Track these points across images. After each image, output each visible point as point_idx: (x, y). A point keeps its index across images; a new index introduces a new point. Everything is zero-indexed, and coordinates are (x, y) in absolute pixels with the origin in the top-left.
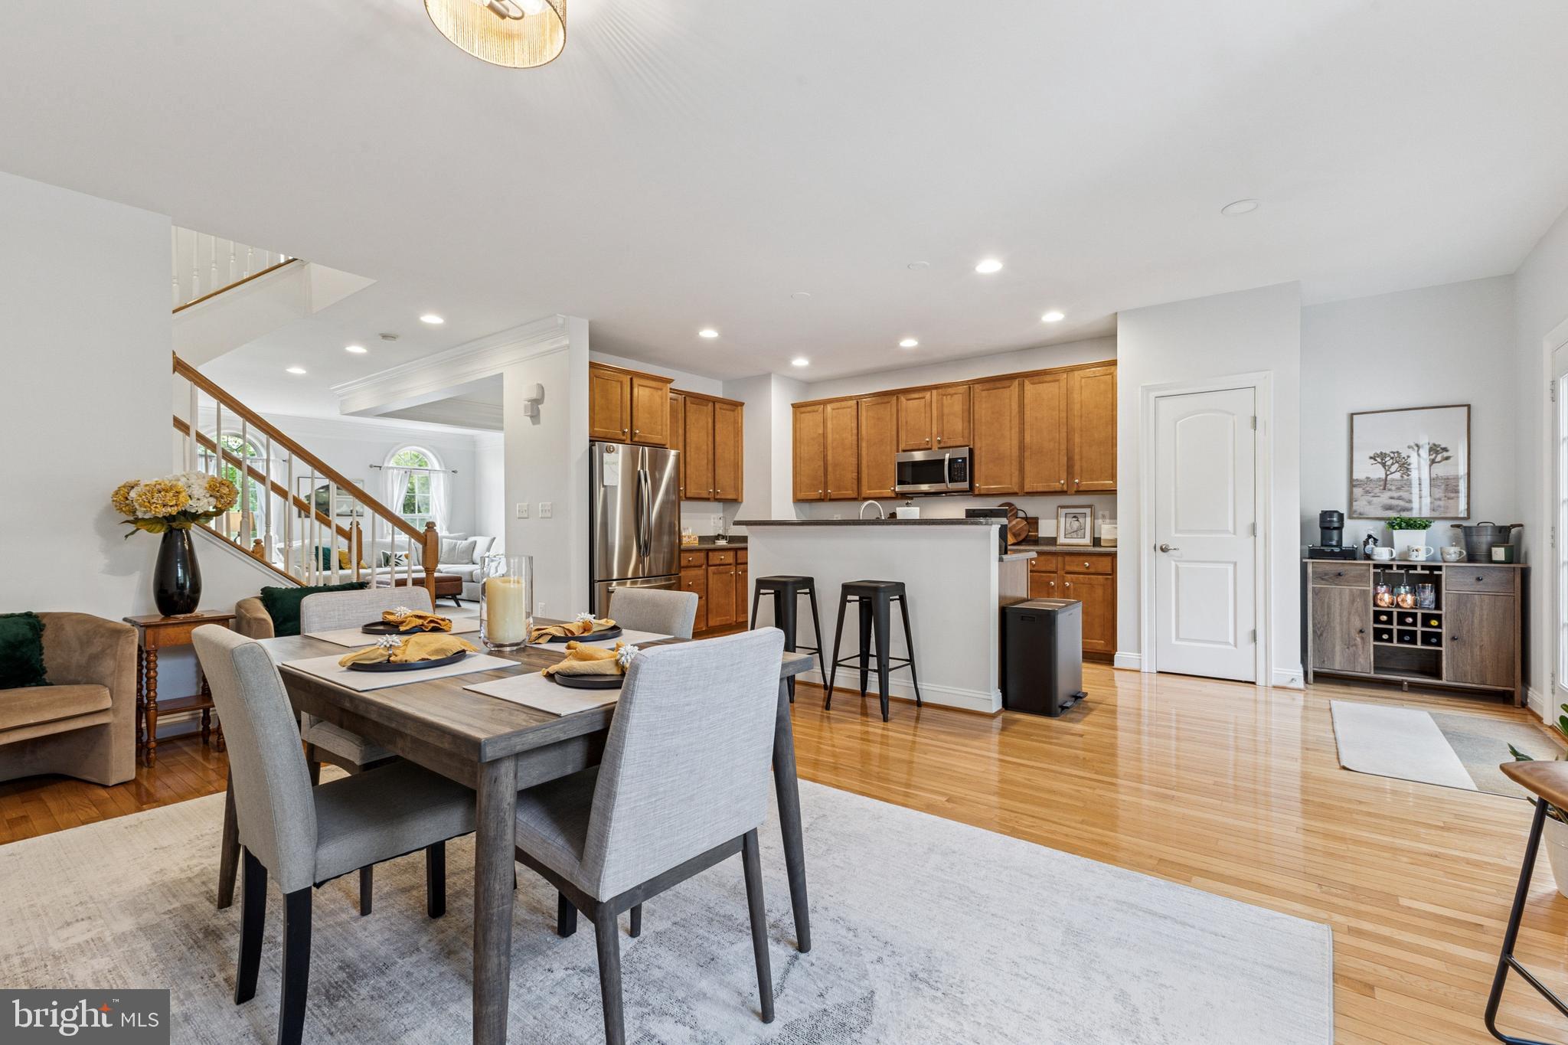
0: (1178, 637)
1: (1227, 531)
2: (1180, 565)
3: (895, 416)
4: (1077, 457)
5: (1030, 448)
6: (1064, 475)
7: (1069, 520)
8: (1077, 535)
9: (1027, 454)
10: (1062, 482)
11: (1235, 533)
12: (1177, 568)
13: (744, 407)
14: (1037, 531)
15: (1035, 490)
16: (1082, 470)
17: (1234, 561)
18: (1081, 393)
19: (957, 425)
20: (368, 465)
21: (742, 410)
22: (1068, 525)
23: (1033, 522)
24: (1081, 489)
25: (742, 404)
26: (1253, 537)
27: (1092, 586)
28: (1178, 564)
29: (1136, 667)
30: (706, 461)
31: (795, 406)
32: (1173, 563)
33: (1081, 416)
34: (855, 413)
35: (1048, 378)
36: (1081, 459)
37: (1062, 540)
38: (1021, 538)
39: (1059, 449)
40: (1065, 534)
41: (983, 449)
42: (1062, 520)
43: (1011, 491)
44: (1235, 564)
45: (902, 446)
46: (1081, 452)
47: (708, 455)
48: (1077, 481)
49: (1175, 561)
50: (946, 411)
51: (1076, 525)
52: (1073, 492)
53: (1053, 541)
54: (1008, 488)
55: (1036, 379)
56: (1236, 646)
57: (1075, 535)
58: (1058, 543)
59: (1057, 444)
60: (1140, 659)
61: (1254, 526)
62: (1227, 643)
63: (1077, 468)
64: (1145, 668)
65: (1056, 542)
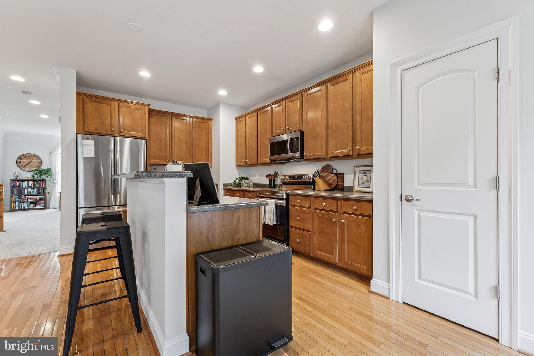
0: (420, 277)
1: (467, 185)
2: (422, 214)
3: (271, 117)
4: (358, 131)
5: (332, 128)
6: (350, 144)
7: (361, 175)
8: (365, 185)
9: (330, 132)
10: (349, 149)
11: (475, 187)
12: (419, 216)
13: (213, 121)
14: (343, 183)
15: (334, 156)
16: (361, 140)
17: (475, 214)
18: (361, 85)
19: (296, 118)
20: (49, 152)
21: (212, 123)
22: (360, 178)
23: (341, 177)
24: (360, 153)
25: (211, 120)
26: (495, 191)
27: (358, 224)
28: (420, 212)
29: (386, 294)
30: (186, 147)
31: (236, 119)
32: (416, 212)
33: (361, 102)
34: (256, 119)
35: (342, 79)
36: (361, 132)
37: (356, 188)
38: (332, 187)
39: (348, 127)
40: (358, 185)
41: (308, 131)
42: (357, 175)
43: (321, 157)
44: (475, 217)
45: (274, 134)
46: (361, 127)
47: (187, 144)
48: (357, 147)
49: (418, 210)
50: (291, 111)
51: (365, 178)
52: (356, 156)
53: (350, 189)
54: (320, 155)
55: (335, 81)
56: (476, 297)
57: (364, 185)
58: (354, 191)
59: (346, 123)
60: (389, 289)
61: (497, 180)
62: (468, 293)
63: (358, 138)
64: (393, 297)
65: (352, 190)
